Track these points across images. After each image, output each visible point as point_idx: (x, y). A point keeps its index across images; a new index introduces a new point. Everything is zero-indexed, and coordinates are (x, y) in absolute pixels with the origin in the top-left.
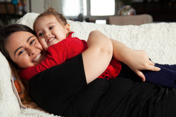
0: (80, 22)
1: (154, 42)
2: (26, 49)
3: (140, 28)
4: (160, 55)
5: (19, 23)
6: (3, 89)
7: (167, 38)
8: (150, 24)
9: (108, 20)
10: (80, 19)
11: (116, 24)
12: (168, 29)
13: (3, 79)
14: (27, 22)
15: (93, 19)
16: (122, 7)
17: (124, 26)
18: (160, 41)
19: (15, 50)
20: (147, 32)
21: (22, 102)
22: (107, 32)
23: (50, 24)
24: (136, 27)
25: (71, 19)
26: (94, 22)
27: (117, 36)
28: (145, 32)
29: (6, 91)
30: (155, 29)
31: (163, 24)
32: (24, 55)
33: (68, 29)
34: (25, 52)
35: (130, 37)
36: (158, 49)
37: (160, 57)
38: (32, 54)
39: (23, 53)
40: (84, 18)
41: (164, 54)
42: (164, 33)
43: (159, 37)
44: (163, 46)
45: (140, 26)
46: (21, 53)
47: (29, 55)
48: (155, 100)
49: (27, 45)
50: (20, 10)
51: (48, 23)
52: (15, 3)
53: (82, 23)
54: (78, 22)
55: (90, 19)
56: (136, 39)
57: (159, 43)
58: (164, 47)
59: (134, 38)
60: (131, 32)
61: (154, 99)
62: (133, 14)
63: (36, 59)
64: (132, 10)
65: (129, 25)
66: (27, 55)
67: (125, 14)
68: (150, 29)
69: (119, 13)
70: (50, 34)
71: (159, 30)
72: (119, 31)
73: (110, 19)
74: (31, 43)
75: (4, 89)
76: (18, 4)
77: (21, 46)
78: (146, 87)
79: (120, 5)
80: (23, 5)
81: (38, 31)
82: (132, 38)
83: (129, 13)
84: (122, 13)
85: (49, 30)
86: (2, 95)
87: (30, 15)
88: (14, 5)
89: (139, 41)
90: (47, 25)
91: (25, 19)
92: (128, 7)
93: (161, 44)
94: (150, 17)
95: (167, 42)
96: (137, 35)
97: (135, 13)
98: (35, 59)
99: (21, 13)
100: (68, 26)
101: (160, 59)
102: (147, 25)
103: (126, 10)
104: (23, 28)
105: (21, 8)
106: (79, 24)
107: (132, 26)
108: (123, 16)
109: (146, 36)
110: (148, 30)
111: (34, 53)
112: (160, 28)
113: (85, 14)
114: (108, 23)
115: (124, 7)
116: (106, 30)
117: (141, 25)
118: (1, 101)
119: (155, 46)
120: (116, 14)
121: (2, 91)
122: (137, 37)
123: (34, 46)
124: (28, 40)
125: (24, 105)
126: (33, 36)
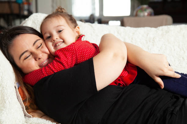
1: (173, 46)
2: (32, 53)
3: (158, 30)
4: (179, 61)
5: (24, 25)
6: (6, 96)
8: (169, 26)
9: (123, 22)
10: (91, 20)
11: (131, 26)
13: (6, 85)
14: (33, 23)
15: (106, 20)
16: (138, 6)
17: (139, 28)
18: (179, 45)
19: (20, 54)
20: (165, 35)
21: (26, 111)
22: (120, 35)
24: (153, 29)
25: (81, 20)
26: (106, 23)
27: (132, 39)
28: (162, 35)
29: (9, 98)
30: (174, 32)
31: (183, 26)
32: (30, 59)
33: (78, 32)
34: (31, 57)
35: (146, 41)
36: (177, 54)
37: (179, 63)
40: (96, 19)
41: (184, 59)
43: (178, 41)
44: (183, 50)
45: (157, 28)
47: (36, 60)
48: (173, 111)
49: (33, 49)
50: (25, 10)
52: (20, 1)
53: (93, 25)
55: (103, 20)
56: (153, 43)
57: (179, 47)
58: (184, 52)
59: (151, 42)
60: (147, 35)
61: (171, 109)
62: (150, 15)
64: (150, 10)
65: (145, 27)
66: (33, 60)
67: (142, 14)
68: (169, 32)
70: (58, 38)
71: (179, 33)
72: (134, 34)
73: (125, 20)
75: (8, 96)
76: (23, 3)
77: (27, 50)
79: (136, 5)
80: (29, 4)
81: (45, 33)
82: (148, 42)
83: (146, 14)
84: (139, 13)
86: (5, 102)
87: (37, 16)
88: (19, 4)
89: (156, 45)
90: (55, 27)
91: (31, 20)
92: (145, 6)
93: (180, 49)
94: (169, 18)
96: (153, 39)
97: (153, 14)
99: (26, 13)
100: (77, 29)
101: (179, 65)
102: (165, 28)
103: (143, 10)
104: (28, 30)
105: (26, 7)
107: (149, 28)
108: (139, 16)
109: (164, 39)
110: (166, 33)
111: (40, 58)
112: (180, 31)
113: (97, 15)
114: (123, 24)
115: (141, 7)
116: (120, 32)
117: (159, 28)
118: (4, 109)
119: (174, 50)
120: (132, 15)
121: (6, 98)
122: (154, 41)
123: (41, 50)
124: (34, 44)
125: (29, 114)
126: (39, 40)
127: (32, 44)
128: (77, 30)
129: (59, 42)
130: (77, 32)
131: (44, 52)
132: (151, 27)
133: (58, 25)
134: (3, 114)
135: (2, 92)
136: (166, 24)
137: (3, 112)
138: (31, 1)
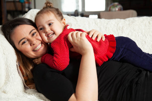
0: (75, 17)
1: (138, 33)
2: (28, 40)
3: (126, 21)
4: (142, 44)
5: (25, 17)
6: (10, 72)
7: (148, 29)
8: (134, 18)
9: (99, 15)
10: (76, 14)
11: (105, 18)
12: (149, 22)
13: (10, 65)
14: (30, 16)
15: (87, 14)
16: (111, 3)
17: (112, 20)
18: (142, 32)
19: (19, 40)
20: (132, 24)
22: (97, 25)
23: (49, 21)
24: (122, 20)
25: (68, 15)
26: (88, 16)
27: (106, 28)
28: (129, 24)
29: (12, 74)
30: (138, 22)
31: (145, 18)
32: (26, 45)
34: (27, 43)
35: (117, 29)
36: (140, 39)
37: (142, 46)
38: (33, 45)
39: (26, 43)
40: (79, 14)
41: (146, 43)
42: (145, 25)
43: (141, 29)
44: (145, 36)
45: (125, 19)
46: (24, 42)
47: (31, 45)
49: (30, 37)
50: (27, 8)
51: (48, 20)
52: (22, 1)
53: (77, 17)
54: (73, 16)
55: (85, 14)
56: (122, 30)
57: (142, 34)
58: (146, 37)
59: (120, 30)
60: (118, 25)
61: (136, 80)
62: (120, 10)
63: (37, 49)
64: (120, 6)
65: (116, 18)
67: (114, 9)
68: (134, 22)
69: (108, 9)
70: (50, 30)
71: (142, 23)
72: (107, 24)
73: (101, 14)
74: (33, 35)
75: (11, 73)
76: (25, 2)
77: (24, 37)
78: (130, 71)
79: (109, 2)
80: (29, 3)
81: (39, 26)
82: (118, 30)
83: (117, 9)
84: (111, 9)
85: (48, 26)
86: (9, 77)
87: (34, 11)
88: (22, 3)
89: (124, 32)
91: (29, 14)
92: (116, 3)
93: (143, 35)
94: (134, 12)
95: (148, 33)
96: (122, 27)
97: (122, 9)
98: (35, 49)
99: (27, 10)
101: (142, 47)
102: (131, 19)
103: (114, 6)
105: (27, 5)
106: (74, 18)
107: (119, 20)
108: (112, 11)
109: (130, 28)
110: (132, 23)
111: (35, 44)
112: (143, 21)
113: (80, 10)
114: (99, 17)
115: (113, 4)
116: (96, 23)
117: (126, 19)
118: (9, 83)
119: (138, 36)
120: (106, 10)
121: (10, 74)
122: (123, 29)
123: (35, 38)
124: (30, 33)
125: (27, 86)
126: (34, 29)
127: (29, 33)
128: (63, 21)
129: (51, 33)
130: (63, 23)
131: (37, 39)
132: (121, 18)
133: (49, 20)
134: (8, 86)
135: (7, 70)
136: (132, 16)
137: (8, 84)
138: (30, 1)
